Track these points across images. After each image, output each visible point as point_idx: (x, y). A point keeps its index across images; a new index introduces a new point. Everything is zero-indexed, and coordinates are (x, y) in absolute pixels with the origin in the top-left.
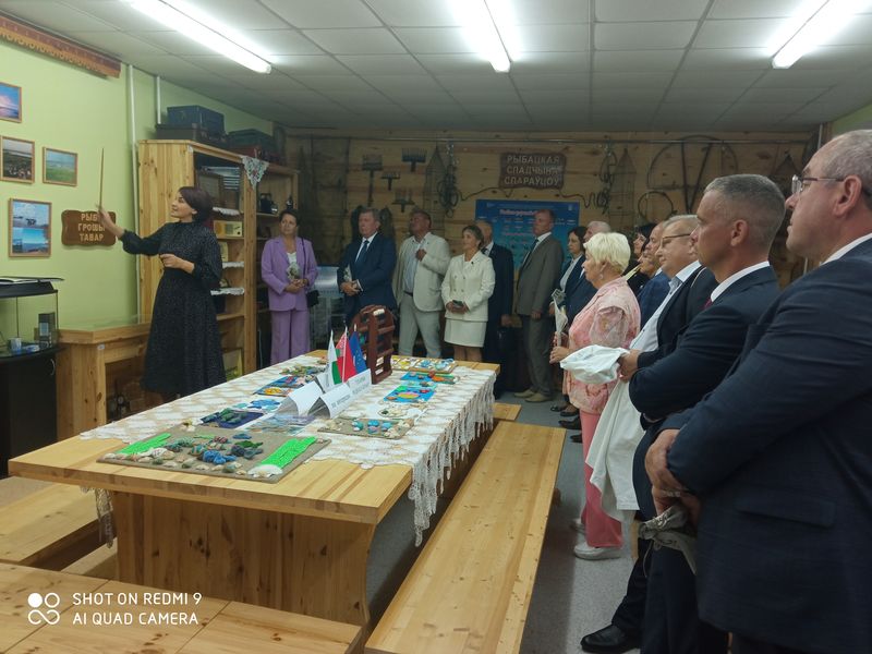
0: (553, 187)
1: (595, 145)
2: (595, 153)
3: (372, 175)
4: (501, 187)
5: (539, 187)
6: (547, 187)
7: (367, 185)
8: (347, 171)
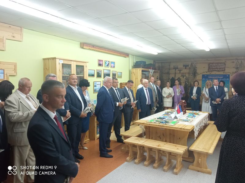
0: (222, 71)
1: (233, 60)
2: (233, 62)
3: (176, 70)
4: (209, 71)
5: (219, 71)
6: (221, 71)
7: (174, 72)
8: (170, 69)
